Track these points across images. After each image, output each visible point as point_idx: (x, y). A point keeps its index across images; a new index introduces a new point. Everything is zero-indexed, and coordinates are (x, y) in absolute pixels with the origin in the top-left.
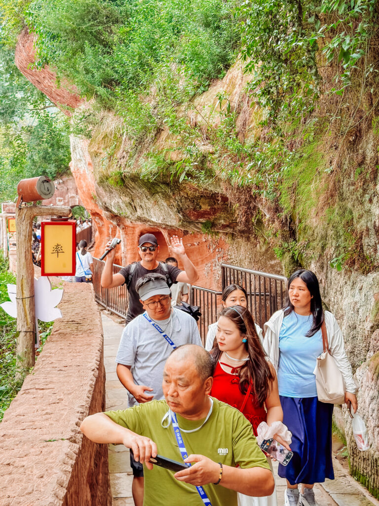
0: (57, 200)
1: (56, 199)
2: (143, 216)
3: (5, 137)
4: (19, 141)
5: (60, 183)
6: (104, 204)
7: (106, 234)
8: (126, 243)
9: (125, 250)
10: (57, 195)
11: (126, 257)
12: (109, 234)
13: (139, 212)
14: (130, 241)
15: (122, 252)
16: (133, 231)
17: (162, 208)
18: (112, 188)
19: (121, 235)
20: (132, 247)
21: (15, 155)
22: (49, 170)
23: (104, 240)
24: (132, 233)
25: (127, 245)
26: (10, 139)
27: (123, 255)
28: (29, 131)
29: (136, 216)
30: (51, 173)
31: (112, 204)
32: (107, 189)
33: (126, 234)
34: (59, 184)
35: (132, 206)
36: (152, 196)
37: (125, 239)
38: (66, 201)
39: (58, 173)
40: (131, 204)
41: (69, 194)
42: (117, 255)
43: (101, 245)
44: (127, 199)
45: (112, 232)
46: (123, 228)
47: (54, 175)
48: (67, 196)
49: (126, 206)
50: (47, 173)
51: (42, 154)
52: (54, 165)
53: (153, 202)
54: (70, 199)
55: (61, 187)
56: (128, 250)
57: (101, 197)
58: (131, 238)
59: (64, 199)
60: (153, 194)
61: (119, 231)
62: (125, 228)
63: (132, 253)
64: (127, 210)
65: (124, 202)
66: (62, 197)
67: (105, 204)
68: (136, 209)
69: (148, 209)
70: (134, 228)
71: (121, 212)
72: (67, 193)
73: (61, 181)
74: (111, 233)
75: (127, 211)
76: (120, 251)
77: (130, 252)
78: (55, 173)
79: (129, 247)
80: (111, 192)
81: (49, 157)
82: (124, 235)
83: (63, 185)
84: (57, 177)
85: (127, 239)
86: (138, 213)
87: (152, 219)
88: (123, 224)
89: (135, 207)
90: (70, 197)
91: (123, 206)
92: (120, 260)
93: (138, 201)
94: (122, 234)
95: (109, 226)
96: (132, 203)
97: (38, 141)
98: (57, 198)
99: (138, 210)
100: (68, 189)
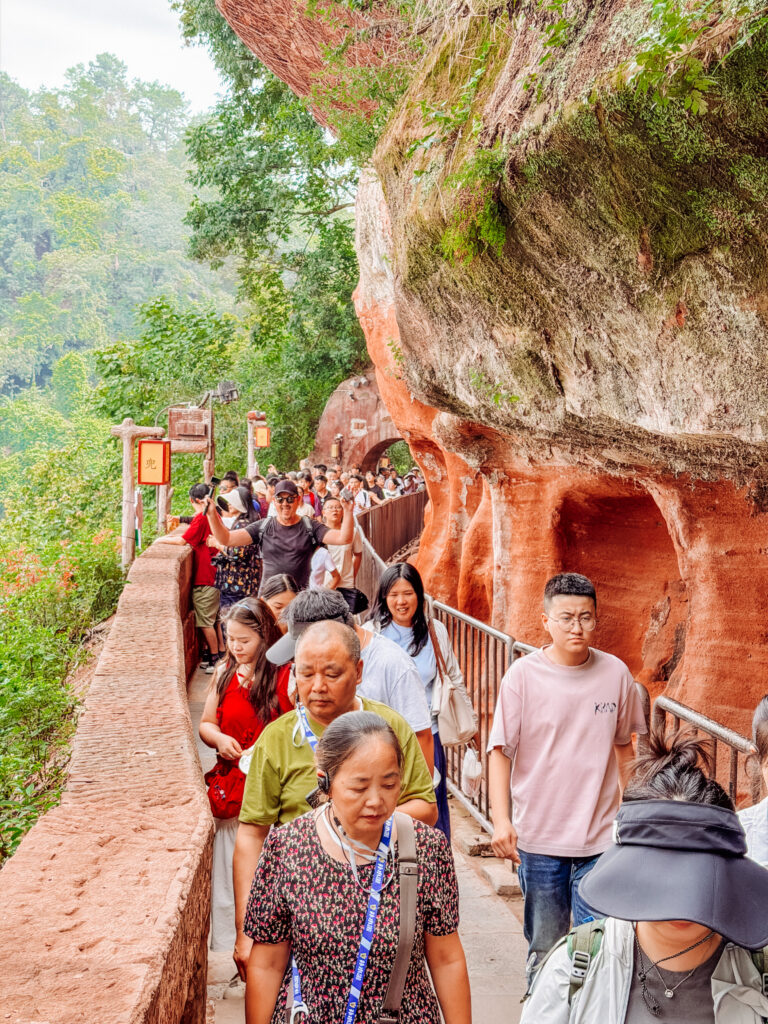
0: (353, 426)
1: (350, 425)
2: (596, 409)
3: (244, 278)
4: (275, 289)
5: (360, 384)
6: (427, 375)
7: (451, 504)
8: (509, 535)
9: (507, 559)
10: (353, 413)
11: (506, 584)
12: (461, 505)
13: (577, 395)
14: (524, 528)
15: (495, 564)
16: (537, 493)
17: (721, 342)
18: (457, 297)
19: (493, 506)
20: (530, 549)
21: (264, 320)
22: (336, 353)
23: (445, 521)
24: (532, 497)
25: (512, 541)
26: (254, 283)
27: (496, 576)
28: (299, 262)
29: (559, 413)
30: (340, 361)
31: (459, 369)
32: (440, 306)
33: (511, 502)
34: (360, 386)
35: (543, 368)
36: (666, 273)
37: (508, 520)
38: (374, 427)
39: (357, 361)
40: (536, 359)
41: (381, 411)
42: (479, 571)
43: (436, 536)
44: (520, 337)
45: (469, 497)
46: (501, 483)
47: (349, 366)
48: (376, 415)
49: (517, 372)
50: (331, 359)
51: (321, 314)
52: (348, 340)
53: (663, 314)
54: (383, 424)
55: (363, 394)
56: (514, 559)
57: (417, 347)
58: (526, 516)
59: (370, 423)
60: (667, 267)
61: (488, 492)
62: (508, 481)
63: (529, 572)
64: (517, 391)
65: (505, 354)
66: (364, 418)
67: (433, 373)
68: (559, 382)
69: (625, 369)
70: (539, 480)
71: (491, 404)
72: (376, 409)
73: (363, 380)
74: (465, 503)
75: (519, 397)
76: (487, 560)
77: (521, 566)
78: (350, 362)
79: (518, 549)
80: (454, 317)
81: (339, 322)
82: (504, 507)
83: (368, 390)
84: (355, 372)
85: (514, 521)
86: (568, 397)
87: (646, 423)
88: (501, 465)
89: (556, 372)
90: (381, 418)
91: (499, 369)
92: (488, 588)
93: (577, 332)
94: (498, 503)
95: (462, 478)
96: (544, 354)
97: (316, 284)
98: (353, 421)
99: (571, 383)
100: (378, 400)
